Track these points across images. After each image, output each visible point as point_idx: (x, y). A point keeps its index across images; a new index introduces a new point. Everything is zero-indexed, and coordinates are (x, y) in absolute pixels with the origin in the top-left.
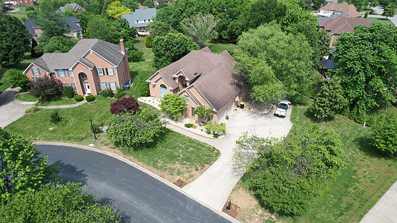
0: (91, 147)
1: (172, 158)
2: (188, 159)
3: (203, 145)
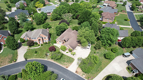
0: (46, 59)
1: (64, 61)
2: (68, 61)
3: (71, 58)
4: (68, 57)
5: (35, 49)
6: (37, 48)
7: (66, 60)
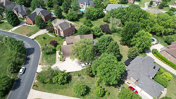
4: (55, 58)
5: (49, 36)
6: (50, 36)
7: (49, 59)
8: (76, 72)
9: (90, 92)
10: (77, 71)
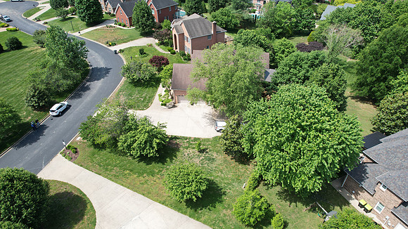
1: (130, 95)
4: (152, 97)
8: (195, 139)
9: (221, 201)
10: (199, 139)
